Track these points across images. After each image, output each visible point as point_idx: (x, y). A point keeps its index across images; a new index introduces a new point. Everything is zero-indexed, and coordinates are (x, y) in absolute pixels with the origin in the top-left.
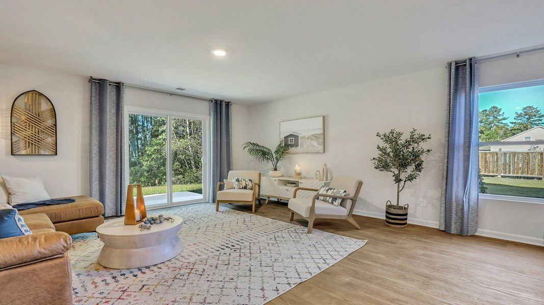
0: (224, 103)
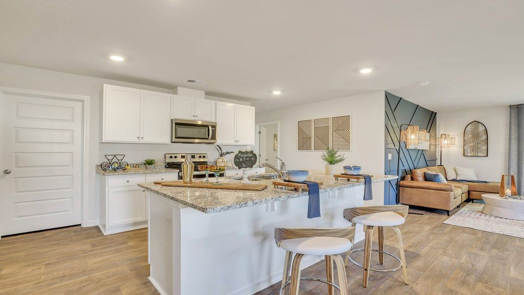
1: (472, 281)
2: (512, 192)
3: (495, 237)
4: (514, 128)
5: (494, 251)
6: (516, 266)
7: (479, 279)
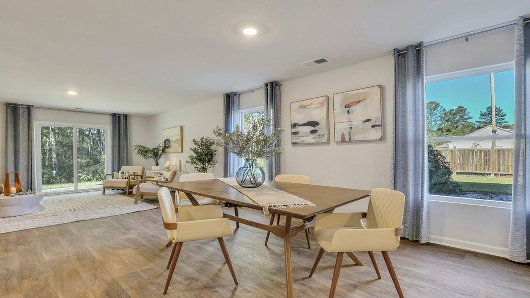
0: (122, 116)
1: (15, 283)
2: (17, 190)
3: (14, 235)
4: (10, 126)
5: (20, 248)
6: (46, 251)
7: (22, 278)
